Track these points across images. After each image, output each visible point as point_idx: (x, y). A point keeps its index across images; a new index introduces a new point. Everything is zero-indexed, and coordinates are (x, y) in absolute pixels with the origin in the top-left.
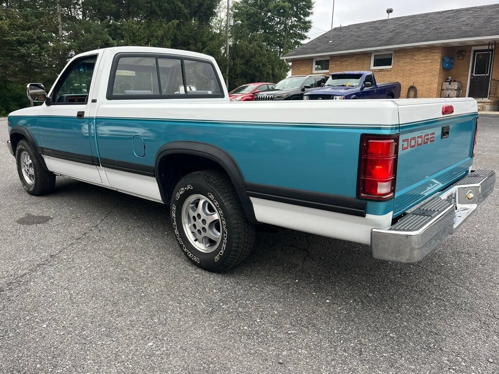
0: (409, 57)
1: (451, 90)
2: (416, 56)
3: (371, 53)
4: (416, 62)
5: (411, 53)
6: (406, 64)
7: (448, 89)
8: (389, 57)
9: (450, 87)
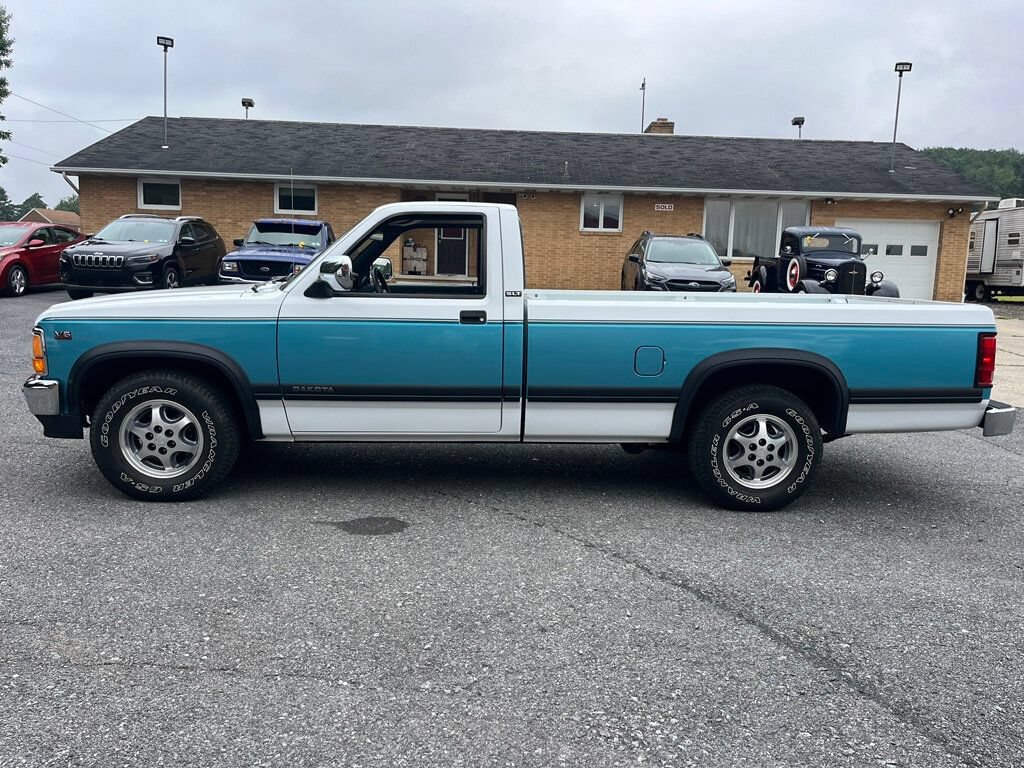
0: (347, 198)
1: (418, 259)
2: (358, 199)
3: (273, 184)
4: (361, 210)
5: (349, 193)
6: (343, 211)
7: (412, 259)
8: (310, 195)
9: (415, 255)
